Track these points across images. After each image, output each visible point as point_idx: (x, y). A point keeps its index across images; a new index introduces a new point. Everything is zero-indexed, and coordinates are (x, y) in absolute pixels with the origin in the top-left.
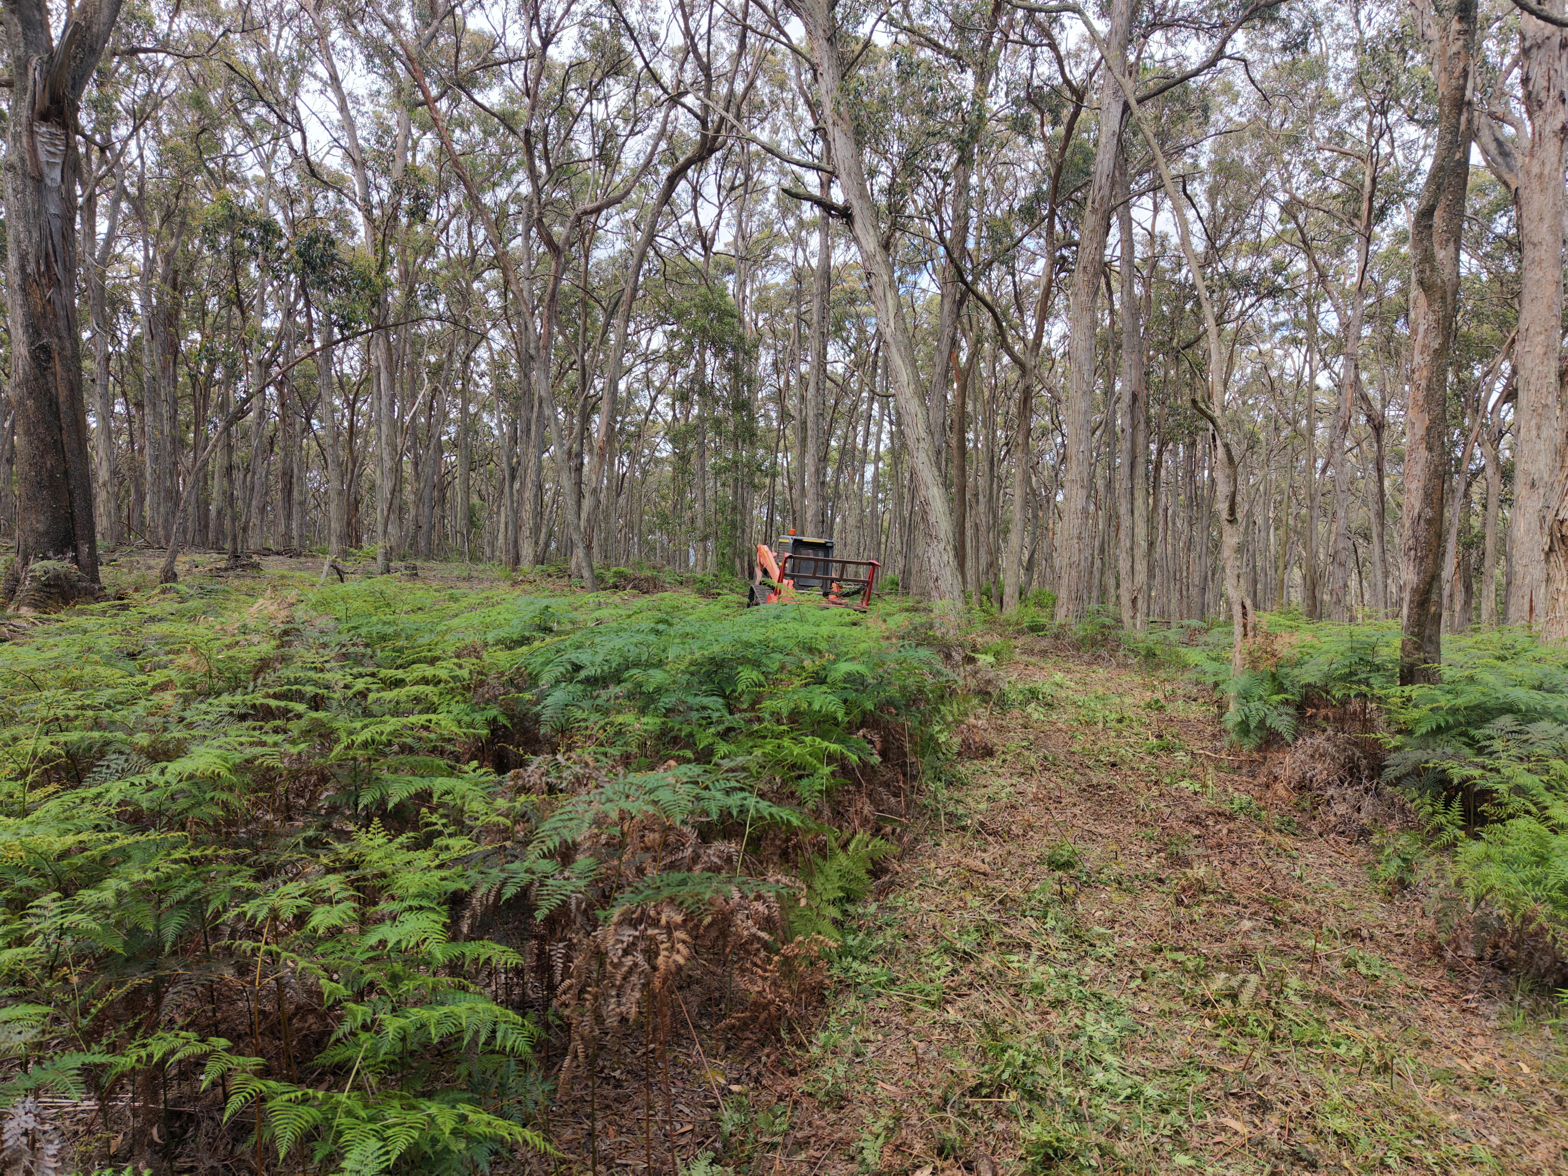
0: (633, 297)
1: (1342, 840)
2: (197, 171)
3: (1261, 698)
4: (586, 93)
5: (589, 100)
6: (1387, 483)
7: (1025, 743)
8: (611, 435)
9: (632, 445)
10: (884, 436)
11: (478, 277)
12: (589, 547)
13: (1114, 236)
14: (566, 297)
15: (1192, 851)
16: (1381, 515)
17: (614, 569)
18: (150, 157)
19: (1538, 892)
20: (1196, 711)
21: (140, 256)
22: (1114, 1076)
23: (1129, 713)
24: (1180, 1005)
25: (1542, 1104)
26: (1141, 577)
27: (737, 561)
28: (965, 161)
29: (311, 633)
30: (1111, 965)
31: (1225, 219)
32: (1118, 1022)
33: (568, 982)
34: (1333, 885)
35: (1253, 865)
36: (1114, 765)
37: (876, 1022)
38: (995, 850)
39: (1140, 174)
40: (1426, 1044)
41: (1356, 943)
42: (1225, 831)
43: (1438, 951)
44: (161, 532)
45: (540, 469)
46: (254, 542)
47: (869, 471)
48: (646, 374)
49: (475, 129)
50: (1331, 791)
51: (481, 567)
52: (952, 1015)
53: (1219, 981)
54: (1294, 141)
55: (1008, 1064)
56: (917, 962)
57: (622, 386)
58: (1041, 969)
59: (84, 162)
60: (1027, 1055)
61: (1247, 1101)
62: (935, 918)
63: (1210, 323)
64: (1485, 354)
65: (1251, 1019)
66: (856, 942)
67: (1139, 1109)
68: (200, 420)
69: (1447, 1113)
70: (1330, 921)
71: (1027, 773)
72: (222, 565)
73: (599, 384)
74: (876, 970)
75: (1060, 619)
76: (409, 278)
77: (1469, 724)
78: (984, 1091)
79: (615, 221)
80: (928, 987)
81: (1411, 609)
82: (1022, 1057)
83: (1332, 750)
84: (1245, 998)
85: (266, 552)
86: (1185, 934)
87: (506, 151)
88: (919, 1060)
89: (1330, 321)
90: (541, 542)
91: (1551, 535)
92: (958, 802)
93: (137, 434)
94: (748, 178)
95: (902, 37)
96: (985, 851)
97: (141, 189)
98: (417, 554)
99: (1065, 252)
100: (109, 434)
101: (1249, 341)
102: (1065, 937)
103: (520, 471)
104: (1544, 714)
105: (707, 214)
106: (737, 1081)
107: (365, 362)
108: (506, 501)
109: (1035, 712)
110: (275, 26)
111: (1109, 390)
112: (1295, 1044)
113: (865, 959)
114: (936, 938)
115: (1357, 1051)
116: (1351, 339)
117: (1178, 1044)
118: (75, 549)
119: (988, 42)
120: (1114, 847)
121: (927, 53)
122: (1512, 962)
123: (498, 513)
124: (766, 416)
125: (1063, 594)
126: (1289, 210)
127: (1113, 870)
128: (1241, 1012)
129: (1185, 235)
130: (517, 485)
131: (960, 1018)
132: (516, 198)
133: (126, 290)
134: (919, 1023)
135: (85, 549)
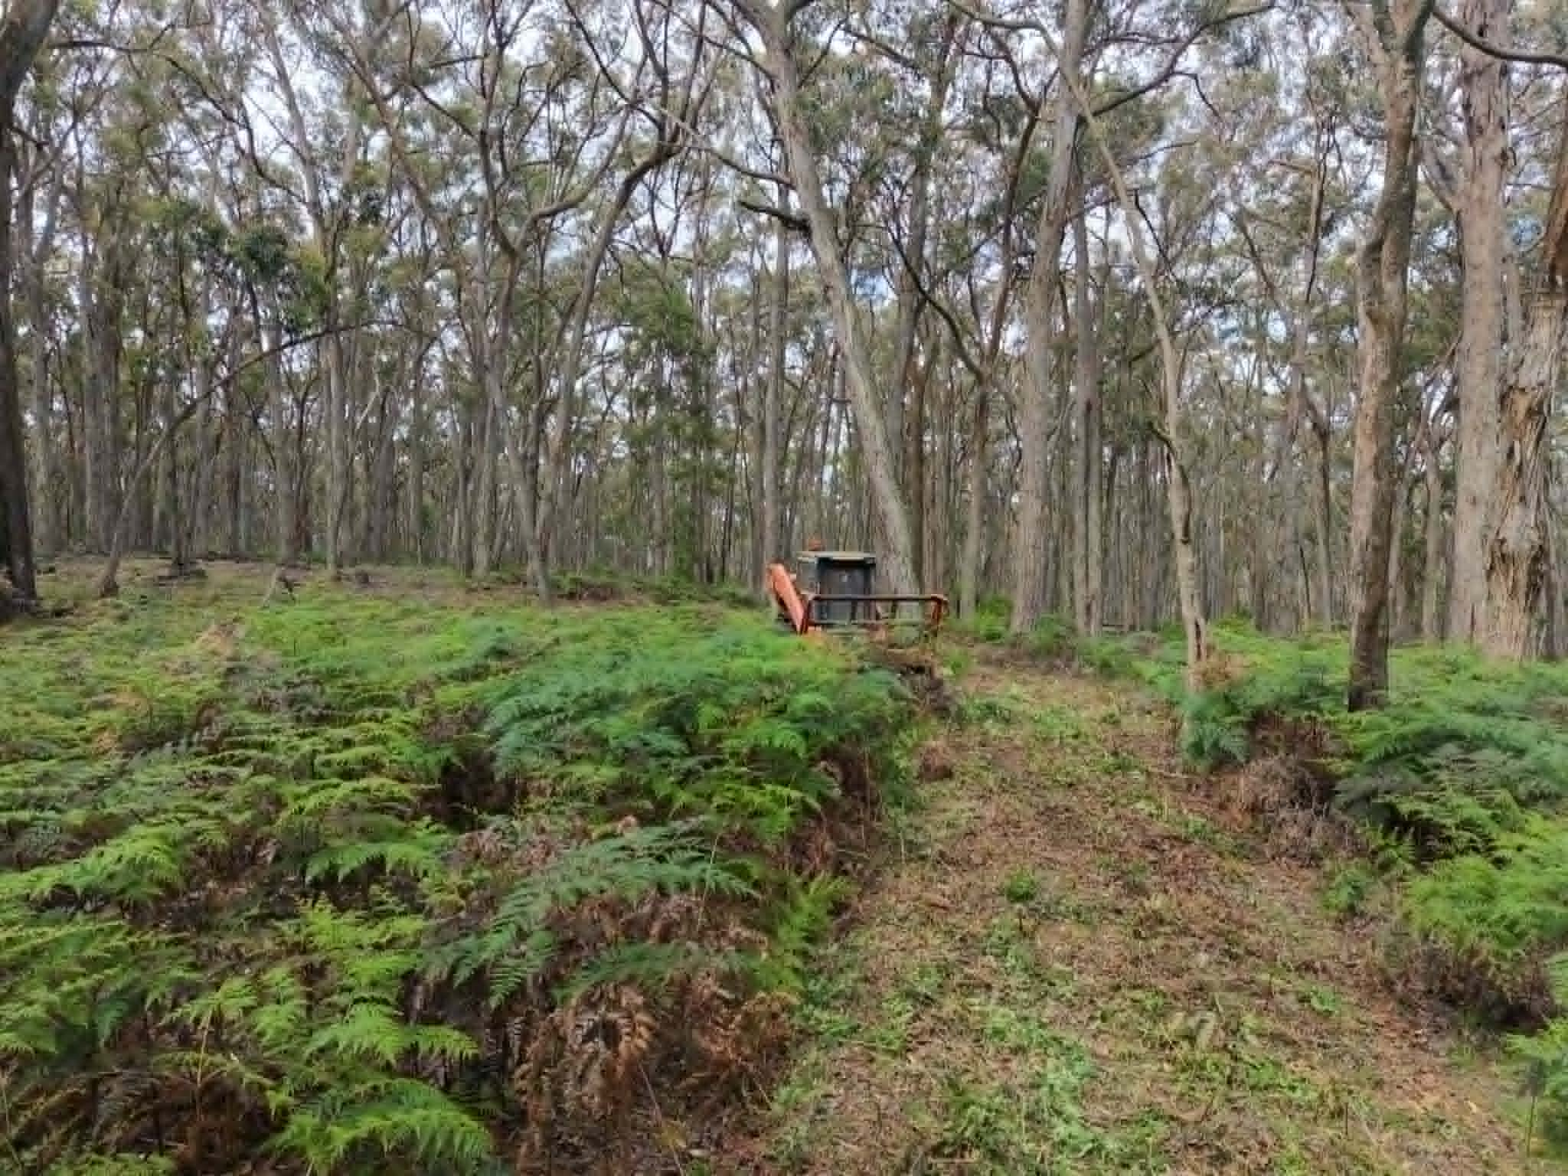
0: (590, 299)
1: (1294, 864)
2: (139, 164)
3: (1214, 720)
4: (543, 96)
5: (546, 103)
6: (1332, 486)
7: (983, 763)
8: (567, 436)
9: (589, 446)
10: (843, 439)
11: (431, 276)
12: (544, 556)
13: (1069, 244)
14: (523, 297)
15: (1151, 880)
16: (1327, 520)
17: (570, 575)
18: (89, 151)
19: (1484, 928)
20: (1149, 726)
21: (80, 250)
22: (1075, 1129)
23: (1085, 728)
24: (1141, 1050)
25: (1491, 1147)
26: (1095, 583)
27: (696, 567)
28: (922, 172)
29: (257, 671)
30: (1071, 1005)
31: (1177, 228)
32: (1079, 1068)
33: (525, 1067)
34: (1286, 912)
35: (1209, 892)
36: (1071, 785)
37: (838, 1074)
38: (956, 881)
39: (1094, 184)
40: (1378, 1084)
41: (1310, 976)
42: (1180, 857)
43: (1389, 984)
44: (102, 536)
45: (495, 468)
46: (199, 545)
47: (828, 472)
48: (603, 373)
49: (428, 127)
50: (1284, 814)
51: (433, 571)
52: (914, 1064)
53: (1177, 1021)
54: (1244, 155)
55: (971, 1121)
56: (879, 1007)
57: (578, 385)
58: (1002, 1010)
59: (20, 156)
60: (989, 1110)
61: (1206, 1152)
62: (896, 958)
63: (1162, 332)
64: (1426, 361)
65: (1208, 1063)
66: (818, 988)
67: (1100, 1164)
68: (142, 417)
69: (1400, 1161)
70: (1284, 954)
71: (985, 797)
72: (165, 572)
73: (555, 385)
74: (838, 1017)
75: (1016, 625)
76: (360, 278)
77: (1416, 750)
78: (947, 1150)
79: (571, 223)
80: (891, 1036)
81: (1359, 633)
82: (984, 1113)
83: (1284, 773)
84: (1203, 1039)
85: (211, 556)
86: (1143, 970)
87: (459, 149)
88: (881, 1116)
89: (1277, 329)
90: (496, 547)
91: (1493, 553)
92: (917, 829)
93: (77, 432)
94: (706, 183)
95: (860, 46)
96: (945, 882)
97: (79, 184)
98: (367, 557)
99: (1023, 261)
100: (46, 434)
101: (1199, 348)
102: (1025, 977)
103: (474, 475)
104: (1488, 740)
105: (664, 218)
106: (699, 1145)
107: (315, 360)
108: (460, 502)
109: (993, 728)
110: (219, 20)
111: (1063, 396)
112: (1253, 1088)
113: (826, 1006)
114: (897, 981)
115: (1313, 1095)
116: (1298, 348)
117: (1137, 1090)
118: (10, 563)
119: (945, 51)
120: (1072, 875)
121: (885, 63)
122: (1461, 995)
123: (452, 513)
124: (725, 418)
125: (1019, 603)
126: (1240, 220)
127: (1073, 901)
128: (1199, 1056)
129: (1139, 243)
130: (470, 487)
131: (921, 1067)
132: (470, 196)
133: (65, 286)
134: (881, 1075)
135: (20, 564)
